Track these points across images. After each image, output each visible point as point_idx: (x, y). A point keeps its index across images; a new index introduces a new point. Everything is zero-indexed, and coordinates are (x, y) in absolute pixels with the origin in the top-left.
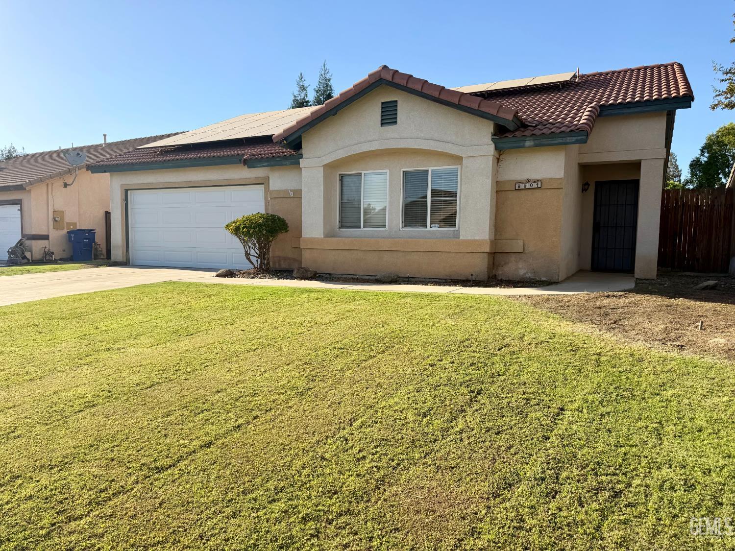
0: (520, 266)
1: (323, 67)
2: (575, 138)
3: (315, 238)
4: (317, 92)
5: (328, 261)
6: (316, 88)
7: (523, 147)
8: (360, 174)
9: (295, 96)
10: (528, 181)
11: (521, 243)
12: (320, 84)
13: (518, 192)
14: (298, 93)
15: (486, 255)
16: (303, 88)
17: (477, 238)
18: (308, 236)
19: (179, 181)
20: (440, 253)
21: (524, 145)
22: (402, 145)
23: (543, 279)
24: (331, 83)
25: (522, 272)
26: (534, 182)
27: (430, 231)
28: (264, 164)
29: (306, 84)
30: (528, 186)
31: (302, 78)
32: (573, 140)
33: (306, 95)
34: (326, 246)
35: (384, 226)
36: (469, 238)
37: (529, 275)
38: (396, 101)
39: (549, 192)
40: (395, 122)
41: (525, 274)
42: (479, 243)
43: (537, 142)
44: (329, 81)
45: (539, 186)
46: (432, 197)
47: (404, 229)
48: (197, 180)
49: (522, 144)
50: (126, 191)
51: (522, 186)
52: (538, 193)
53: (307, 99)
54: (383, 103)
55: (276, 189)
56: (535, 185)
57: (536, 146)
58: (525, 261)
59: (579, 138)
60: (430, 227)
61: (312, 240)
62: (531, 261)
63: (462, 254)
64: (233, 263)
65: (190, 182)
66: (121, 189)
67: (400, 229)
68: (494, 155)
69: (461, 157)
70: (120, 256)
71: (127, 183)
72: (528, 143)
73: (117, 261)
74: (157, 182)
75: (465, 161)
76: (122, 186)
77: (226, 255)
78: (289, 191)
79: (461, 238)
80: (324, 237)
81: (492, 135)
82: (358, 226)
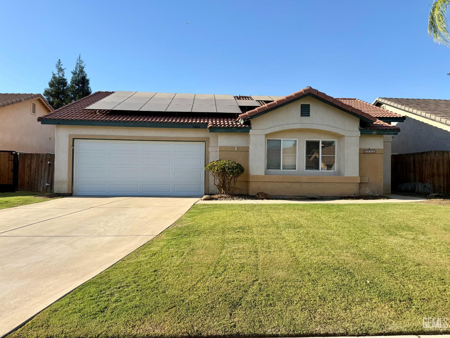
0: (367, 189)
1: (79, 59)
2: (393, 132)
3: (259, 175)
4: (74, 74)
5: (268, 188)
6: (73, 71)
7: (371, 134)
8: (280, 141)
9: (54, 74)
10: (369, 149)
11: (367, 178)
12: (76, 69)
13: (365, 154)
14: (57, 72)
15: (358, 184)
16: (61, 70)
17: (353, 176)
18: (254, 174)
19: (131, 135)
20: (335, 183)
21: (372, 133)
22: (314, 127)
23: (377, 195)
24: (84, 70)
25: (367, 192)
26: (372, 150)
27: (321, 172)
29: (63, 67)
30: (370, 152)
31: (60, 63)
33: (63, 75)
34: (267, 180)
35: (295, 169)
36: (350, 176)
37: (370, 194)
38: (309, 105)
39: (378, 155)
40: (309, 116)
41: (369, 193)
42: (355, 178)
43: (378, 132)
44: (83, 68)
45: (374, 152)
46: (322, 154)
47: (307, 171)
48: (149, 136)
49: (371, 133)
50: (74, 139)
51: (367, 152)
52: (373, 155)
53: (64, 78)
55: (223, 145)
56: (372, 152)
57: (377, 134)
58: (369, 187)
59: (395, 132)
60: (321, 170)
61: (257, 176)
62: (371, 187)
63: (346, 184)
64: (175, 191)
65: (143, 137)
66: (69, 138)
67: (305, 170)
68: (360, 137)
69: (345, 136)
70: (65, 189)
71: (76, 134)
72: (374, 133)
73: (61, 193)
74: (109, 134)
75: (346, 138)
76: (70, 135)
77: (169, 186)
78: (234, 147)
79: (345, 176)
80: (265, 175)
81: (359, 127)
82: (280, 169)
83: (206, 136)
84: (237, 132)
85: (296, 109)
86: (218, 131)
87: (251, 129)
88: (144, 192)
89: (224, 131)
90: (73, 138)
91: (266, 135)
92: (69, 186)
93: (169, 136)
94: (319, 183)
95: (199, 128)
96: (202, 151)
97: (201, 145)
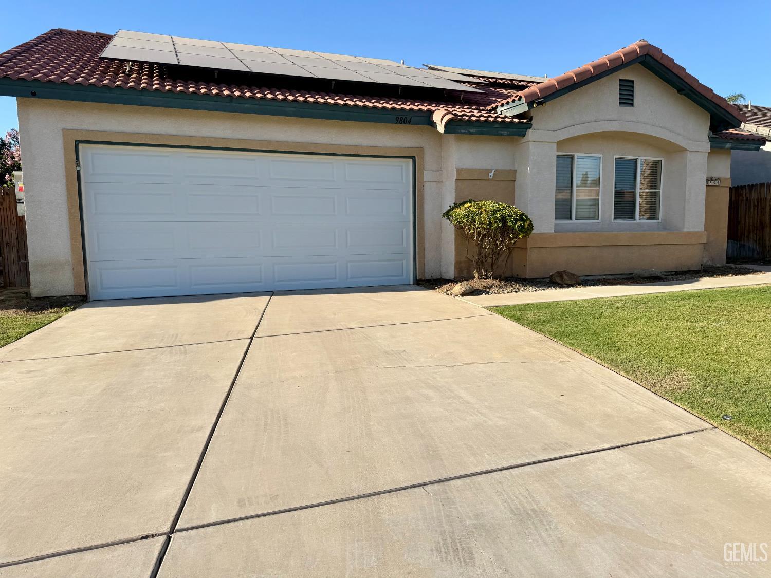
2: (754, 146)
3: (546, 234)
5: (560, 261)
7: (722, 148)
8: (573, 157)
10: (713, 179)
13: (710, 188)
15: (703, 246)
17: (697, 230)
18: (535, 231)
20: (669, 246)
22: (641, 130)
23: (717, 265)
26: (717, 180)
27: (639, 224)
28: (471, 131)
30: (713, 183)
32: (753, 148)
34: (559, 244)
35: (598, 218)
36: (691, 230)
37: (709, 263)
38: (633, 82)
39: (722, 190)
40: (632, 105)
42: (700, 234)
43: (734, 145)
45: (719, 184)
46: (641, 188)
47: (616, 221)
49: (724, 145)
50: (78, 142)
51: (709, 183)
52: (716, 190)
54: (620, 80)
55: (467, 167)
56: (717, 183)
57: (732, 148)
58: (707, 250)
60: (639, 220)
61: (543, 236)
62: (711, 250)
63: (686, 246)
64: (349, 276)
65: (270, 142)
66: (64, 139)
67: (613, 221)
68: (709, 153)
69: (686, 150)
70: (65, 284)
71: (85, 127)
72: (728, 145)
73: (53, 295)
74: (180, 133)
75: (689, 155)
76: (65, 131)
77: (335, 266)
78: (489, 171)
79: (685, 230)
80: (555, 232)
81: (709, 134)
82: (570, 218)
83: (417, 145)
84: (502, 135)
85: (610, 89)
86: (463, 131)
87: (530, 128)
88: (278, 281)
89: (475, 130)
90: (76, 141)
91: (560, 144)
92: (76, 276)
93: (333, 143)
94: (645, 247)
95: (409, 122)
96: (404, 181)
97: (402, 166)
